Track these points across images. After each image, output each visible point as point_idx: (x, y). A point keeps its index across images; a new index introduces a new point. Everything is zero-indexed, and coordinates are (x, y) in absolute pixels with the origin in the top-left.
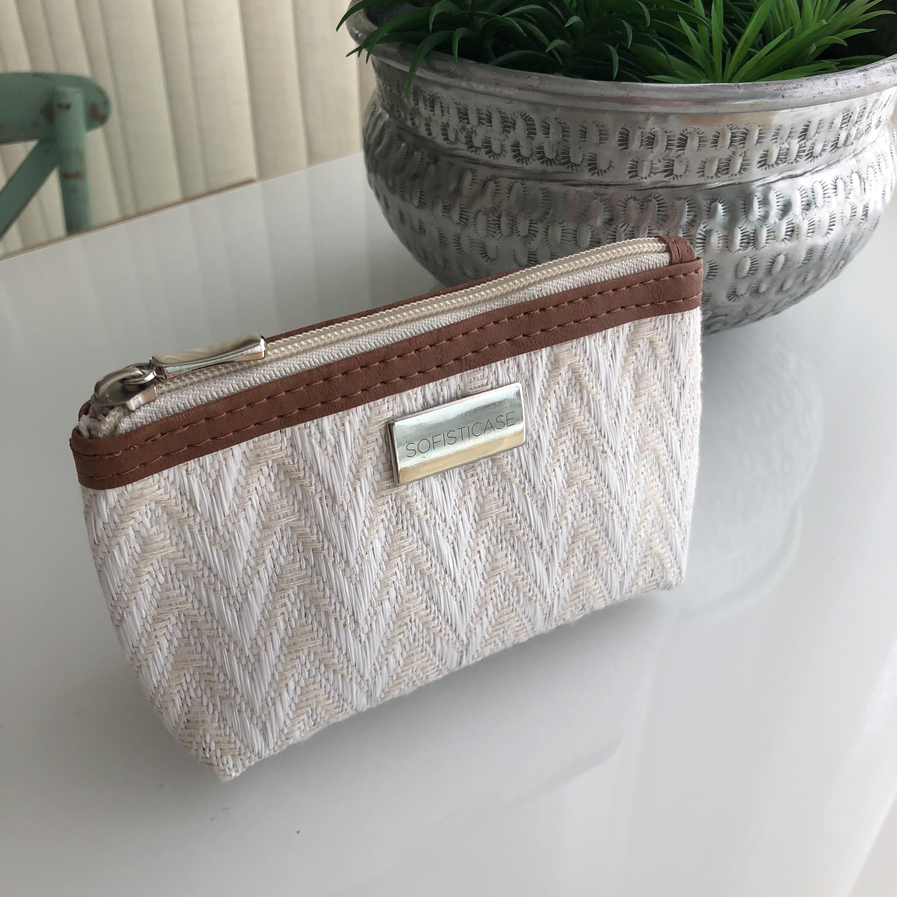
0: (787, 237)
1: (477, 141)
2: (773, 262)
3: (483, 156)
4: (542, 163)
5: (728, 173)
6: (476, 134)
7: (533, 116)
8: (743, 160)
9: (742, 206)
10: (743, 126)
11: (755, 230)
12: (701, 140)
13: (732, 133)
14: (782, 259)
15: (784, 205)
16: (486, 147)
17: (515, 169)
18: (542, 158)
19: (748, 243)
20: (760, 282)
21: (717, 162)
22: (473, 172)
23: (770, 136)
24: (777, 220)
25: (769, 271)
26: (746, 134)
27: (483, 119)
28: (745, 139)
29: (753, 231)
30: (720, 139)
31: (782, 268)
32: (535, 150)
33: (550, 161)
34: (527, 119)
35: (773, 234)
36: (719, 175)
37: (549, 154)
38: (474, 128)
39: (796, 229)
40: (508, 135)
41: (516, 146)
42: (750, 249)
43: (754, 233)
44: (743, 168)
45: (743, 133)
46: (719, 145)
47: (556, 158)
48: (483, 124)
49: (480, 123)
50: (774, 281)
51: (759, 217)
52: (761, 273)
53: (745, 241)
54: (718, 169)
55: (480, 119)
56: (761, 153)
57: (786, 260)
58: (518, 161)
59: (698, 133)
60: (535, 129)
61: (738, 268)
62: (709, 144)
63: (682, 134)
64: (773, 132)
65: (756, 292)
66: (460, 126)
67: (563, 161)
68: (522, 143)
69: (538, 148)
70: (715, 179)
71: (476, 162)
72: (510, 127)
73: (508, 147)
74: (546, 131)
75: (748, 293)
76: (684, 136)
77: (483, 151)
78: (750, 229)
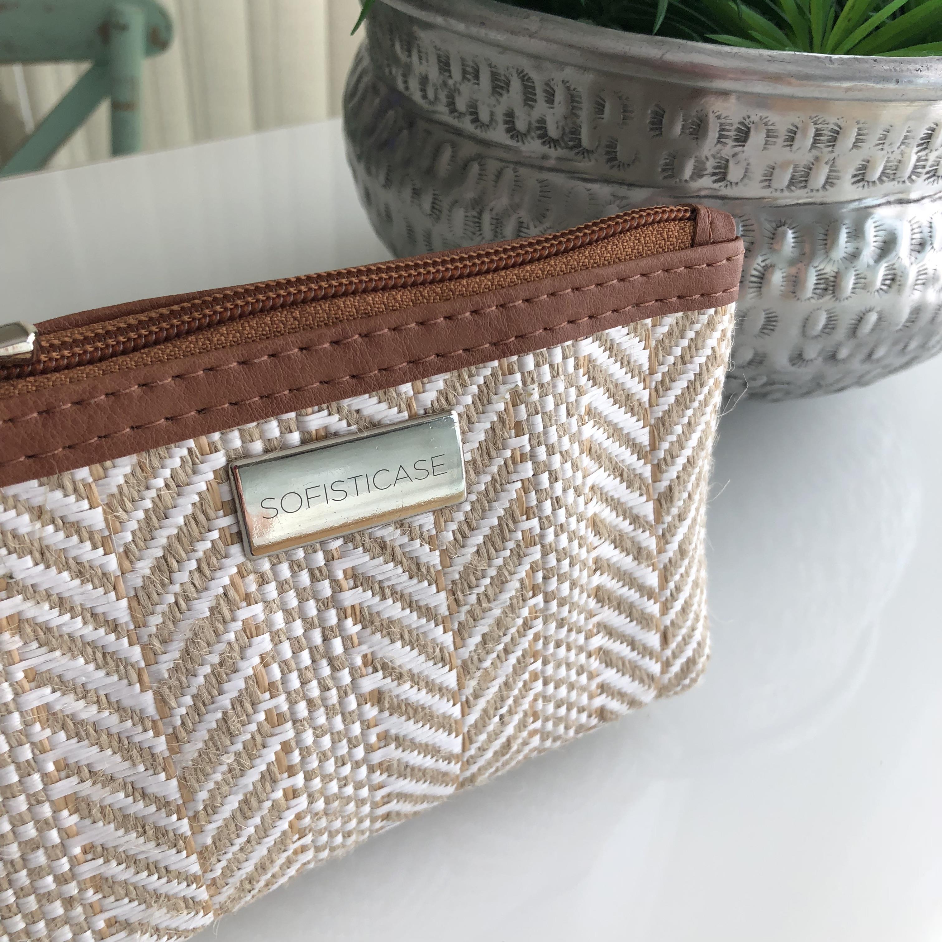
0: (884, 287)
1: (461, 105)
2: (860, 320)
3: (467, 125)
4: (544, 143)
5: (805, 187)
6: (459, 93)
7: (534, 75)
8: (831, 171)
9: (822, 237)
10: (833, 120)
11: (837, 273)
12: (770, 134)
13: (817, 129)
14: (873, 317)
15: (885, 242)
16: (471, 113)
17: (508, 148)
18: (544, 136)
19: (826, 289)
20: (839, 345)
21: (791, 170)
22: (454, 145)
23: (873, 139)
24: (871, 262)
25: (854, 330)
26: (838, 133)
27: (469, 73)
28: (835, 139)
29: (833, 274)
30: (798, 136)
31: (873, 330)
32: (535, 124)
33: (554, 143)
34: (525, 79)
35: (863, 280)
36: (793, 188)
37: (553, 132)
38: (458, 85)
39: (898, 278)
40: (501, 99)
41: (510, 117)
42: (827, 298)
43: (835, 277)
44: (829, 182)
45: (832, 131)
46: (796, 144)
47: (562, 138)
48: (469, 80)
49: (464, 78)
50: (859, 346)
51: (845, 255)
52: (841, 333)
53: (822, 286)
54: (792, 179)
55: (464, 72)
56: (858, 162)
57: (880, 319)
58: (512, 137)
59: (766, 124)
60: (535, 95)
61: (806, 323)
62: (780, 141)
63: (742, 123)
64: (879, 132)
65: (832, 357)
66: (440, 81)
67: (571, 143)
68: (517, 113)
69: (538, 121)
70: (786, 193)
71: (458, 132)
72: (502, 88)
73: (500, 118)
74: (550, 98)
75: (820, 359)
76: (745, 126)
77: (468, 118)
78: (829, 269)
